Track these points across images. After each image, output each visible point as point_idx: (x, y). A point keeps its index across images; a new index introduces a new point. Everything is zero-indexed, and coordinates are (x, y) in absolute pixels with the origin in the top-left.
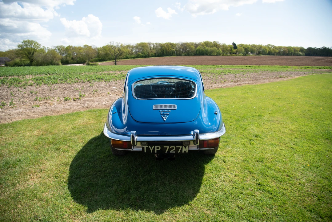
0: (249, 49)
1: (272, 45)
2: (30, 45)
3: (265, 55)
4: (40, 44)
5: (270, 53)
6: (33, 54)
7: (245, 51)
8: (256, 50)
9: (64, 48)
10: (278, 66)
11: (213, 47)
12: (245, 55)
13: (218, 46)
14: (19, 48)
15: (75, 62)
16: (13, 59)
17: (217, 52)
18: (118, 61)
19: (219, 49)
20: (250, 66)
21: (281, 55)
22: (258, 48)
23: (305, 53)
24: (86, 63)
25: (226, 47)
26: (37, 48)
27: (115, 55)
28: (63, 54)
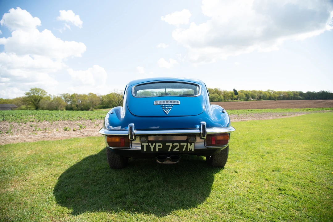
0: (250, 95)
1: (271, 90)
2: (37, 93)
3: (266, 100)
4: (46, 91)
5: (270, 98)
6: (39, 101)
7: (246, 97)
8: (257, 95)
9: (69, 95)
10: (280, 109)
11: (215, 93)
12: (246, 100)
13: (219, 93)
14: (26, 96)
17: (218, 99)
19: (221, 95)
20: (252, 110)
21: (281, 100)
22: (258, 94)
23: (304, 97)
24: (90, 110)
25: (227, 93)
26: (44, 96)
27: (118, 102)
28: (68, 101)
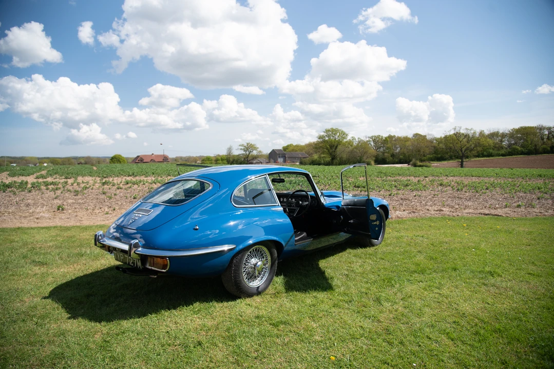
2: (334, 135)
4: (347, 133)
6: (336, 147)
9: (382, 138)
14: (319, 140)
15: (397, 160)
16: (310, 155)
18: (466, 161)
24: (411, 163)
26: (343, 140)
27: (461, 151)
28: (379, 148)
